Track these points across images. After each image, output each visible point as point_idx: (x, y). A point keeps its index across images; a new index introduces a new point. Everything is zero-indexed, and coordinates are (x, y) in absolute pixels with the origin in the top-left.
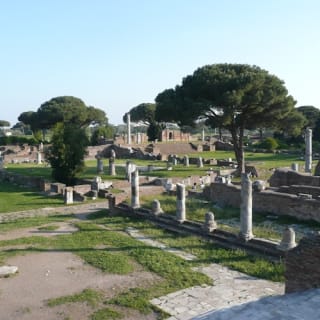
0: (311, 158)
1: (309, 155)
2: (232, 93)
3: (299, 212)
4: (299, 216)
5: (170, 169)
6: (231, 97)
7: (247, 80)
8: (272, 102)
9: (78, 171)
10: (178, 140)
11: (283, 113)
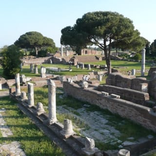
0: (144, 66)
1: (143, 64)
2: (98, 28)
3: (101, 104)
4: (101, 106)
5: (71, 70)
6: (97, 30)
7: (108, 20)
8: (122, 33)
9: (15, 72)
10: (90, 54)
11: (129, 39)
